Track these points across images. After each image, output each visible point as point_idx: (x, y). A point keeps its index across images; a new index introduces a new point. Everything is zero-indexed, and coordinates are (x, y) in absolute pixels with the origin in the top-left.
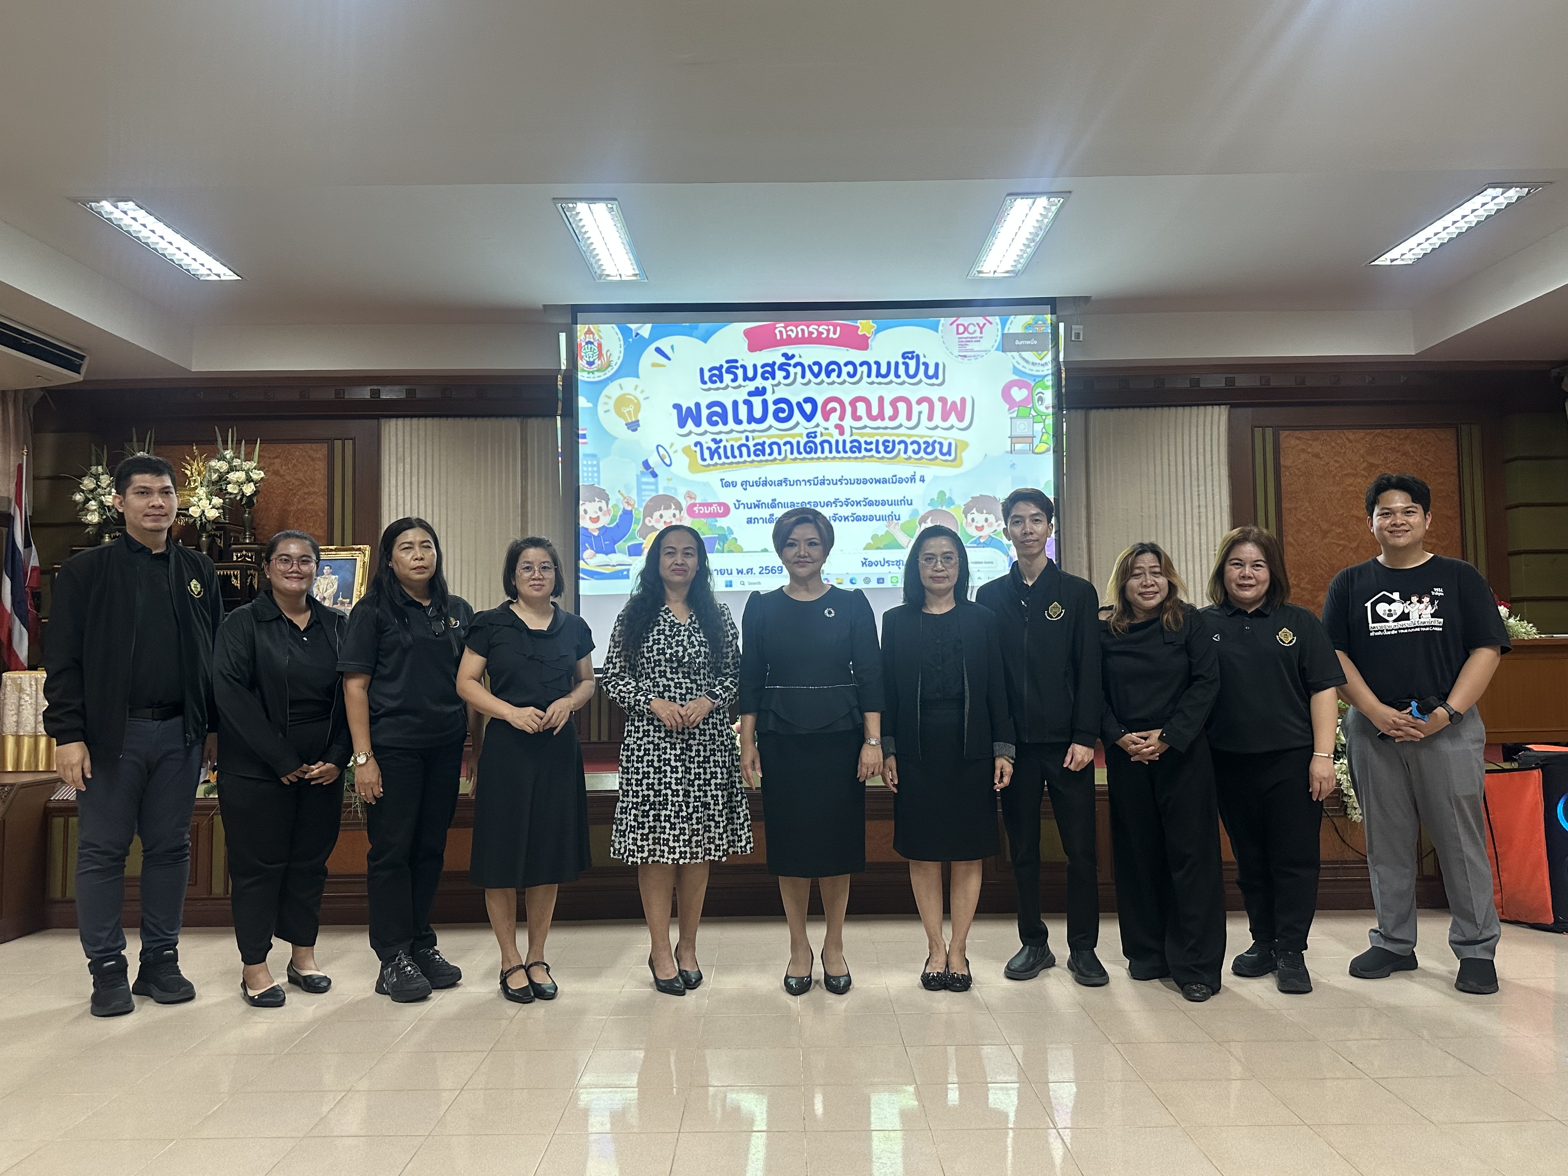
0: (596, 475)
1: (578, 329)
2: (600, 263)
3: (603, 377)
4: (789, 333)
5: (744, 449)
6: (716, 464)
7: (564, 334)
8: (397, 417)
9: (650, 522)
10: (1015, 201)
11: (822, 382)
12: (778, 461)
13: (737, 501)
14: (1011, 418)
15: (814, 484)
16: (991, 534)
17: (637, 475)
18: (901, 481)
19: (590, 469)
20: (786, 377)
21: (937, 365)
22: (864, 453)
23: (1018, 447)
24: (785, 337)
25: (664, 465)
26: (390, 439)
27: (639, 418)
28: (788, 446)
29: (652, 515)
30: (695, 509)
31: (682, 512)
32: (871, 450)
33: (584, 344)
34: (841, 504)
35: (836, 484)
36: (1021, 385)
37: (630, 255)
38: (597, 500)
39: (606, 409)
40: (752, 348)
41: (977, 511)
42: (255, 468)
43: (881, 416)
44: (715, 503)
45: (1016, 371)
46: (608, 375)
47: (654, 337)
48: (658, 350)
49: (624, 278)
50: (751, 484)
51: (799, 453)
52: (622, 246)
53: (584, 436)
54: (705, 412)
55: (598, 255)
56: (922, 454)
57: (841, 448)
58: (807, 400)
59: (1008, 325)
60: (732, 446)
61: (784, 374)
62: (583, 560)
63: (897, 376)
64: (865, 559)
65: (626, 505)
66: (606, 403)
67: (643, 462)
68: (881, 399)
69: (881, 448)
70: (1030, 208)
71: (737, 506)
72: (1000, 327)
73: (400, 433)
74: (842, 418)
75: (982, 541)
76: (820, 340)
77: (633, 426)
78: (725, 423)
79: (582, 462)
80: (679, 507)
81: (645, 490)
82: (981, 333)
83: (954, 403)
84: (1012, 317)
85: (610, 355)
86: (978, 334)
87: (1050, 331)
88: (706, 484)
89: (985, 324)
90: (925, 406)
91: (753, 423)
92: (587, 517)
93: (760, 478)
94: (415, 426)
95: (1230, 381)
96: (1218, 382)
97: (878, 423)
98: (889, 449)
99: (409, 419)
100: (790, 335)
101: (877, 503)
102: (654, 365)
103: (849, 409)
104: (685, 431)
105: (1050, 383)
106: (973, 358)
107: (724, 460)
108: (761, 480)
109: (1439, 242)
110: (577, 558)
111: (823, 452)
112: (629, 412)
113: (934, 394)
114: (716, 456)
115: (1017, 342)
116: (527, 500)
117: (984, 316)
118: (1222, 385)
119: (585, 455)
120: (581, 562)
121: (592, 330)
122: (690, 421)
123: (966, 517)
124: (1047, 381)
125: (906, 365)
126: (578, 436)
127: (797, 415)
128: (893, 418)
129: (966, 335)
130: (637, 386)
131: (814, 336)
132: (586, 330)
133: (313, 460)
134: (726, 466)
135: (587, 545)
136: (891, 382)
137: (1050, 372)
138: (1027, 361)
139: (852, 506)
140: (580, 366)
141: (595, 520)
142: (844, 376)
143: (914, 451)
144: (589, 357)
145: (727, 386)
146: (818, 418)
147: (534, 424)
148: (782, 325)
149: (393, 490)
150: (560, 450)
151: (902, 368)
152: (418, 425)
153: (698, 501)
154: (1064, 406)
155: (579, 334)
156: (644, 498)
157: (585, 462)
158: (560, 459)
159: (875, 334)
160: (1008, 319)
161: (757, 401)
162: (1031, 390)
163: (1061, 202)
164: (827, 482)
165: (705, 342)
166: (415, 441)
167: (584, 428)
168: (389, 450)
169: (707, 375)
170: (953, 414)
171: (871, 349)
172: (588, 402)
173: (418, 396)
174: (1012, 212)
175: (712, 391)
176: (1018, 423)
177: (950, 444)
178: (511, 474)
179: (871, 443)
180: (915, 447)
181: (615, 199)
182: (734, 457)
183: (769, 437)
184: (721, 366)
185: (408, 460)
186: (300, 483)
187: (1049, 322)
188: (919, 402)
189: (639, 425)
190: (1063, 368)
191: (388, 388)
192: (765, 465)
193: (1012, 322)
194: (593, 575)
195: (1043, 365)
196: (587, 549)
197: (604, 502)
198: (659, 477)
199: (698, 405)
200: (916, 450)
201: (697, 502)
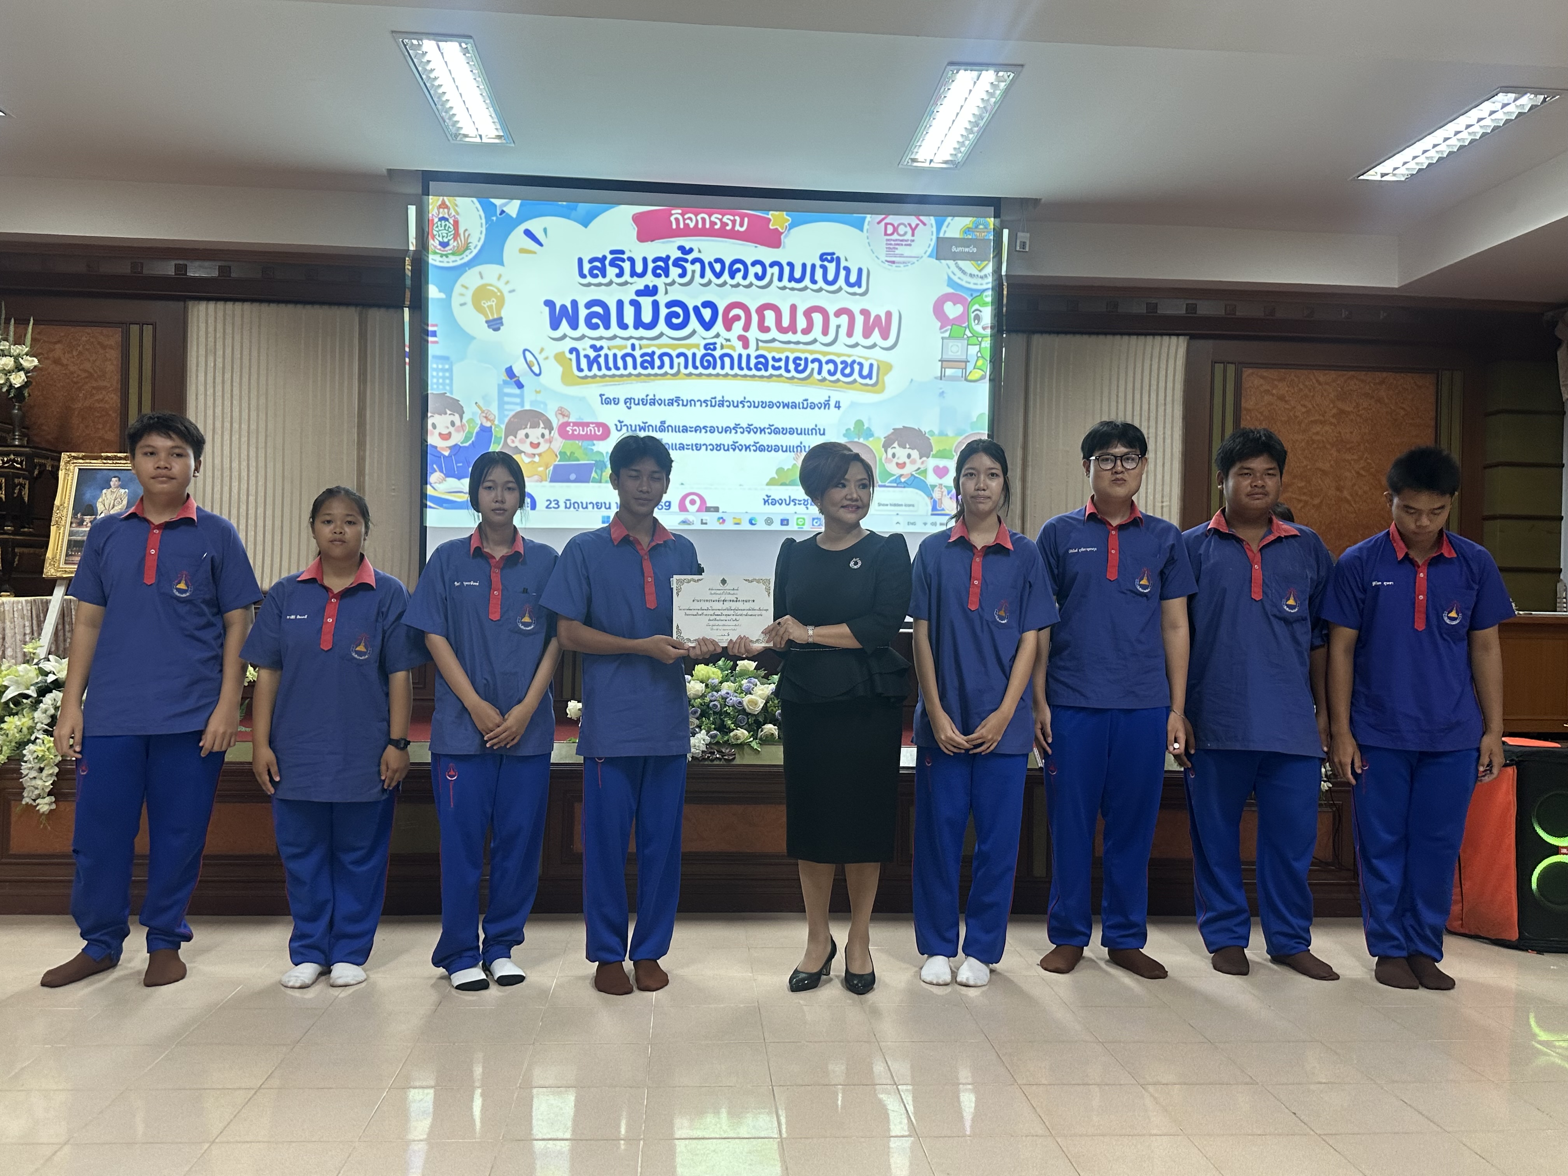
0: (448, 381)
1: (430, 201)
2: (455, 119)
3: (459, 262)
4: (688, 221)
5: (629, 360)
6: (595, 376)
7: (414, 207)
8: (208, 299)
9: (513, 442)
10: (957, 72)
11: (725, 283)
12: (669, 376)
13: (619, 421)
14: (943, 338)
15: (711, 406)
16: (914, 473)
17: (499, 385)
18: (813, 406)
19: (441, 374)
20: (682, 275)
21: (860, 271)
22: (771, 371)
23: (949, 372)
24: (682, 226)
25: (532, 374)
26: (198, 326)
27: (503, 314)
28: (682, 359)
29: (517, 433)
30: (568, 429)
31: (553, 432)
32: (779, 368)
33: (436, 220)
34: (742, 430)
35: (737, 406)
36: (955, 299)
37: (491, 109)
38: (449, 412)
39: (462, 302)
40: (643, 237)
41: (899, 445)
42: (27, 354)
43: (792, 328)
44: (592, 423)
45: (951, 283)
46: (466, 259)
47: (523, 217)
48: (528, 233)
49: (485, 140)
50: (636, 402)
51: (696, 368)
52: (481, 99)
53: (434, 334)
54: (583, 313)
55: (451, 108)
56: (839, 375)
57: (744, 364)
58: (707, 304)
59: (944, 228)
60: (615, 356)
61: (680, 271)
62: (431, 484)
63: (814, 281)
64: (767, 496)
65: (484, 420)
66: (462, 295)
67: (506, 369)
68: (793, 309)
69: (791, 366)
70: (975, 83)
71: (619, 428)
72: (934, 229)
73: (211, 321)
74: (746, 328)
75: (903, 480)
76: (724, 233)
77: (495, 324)
78: (607, 327)
79: (432, 365)
80: (549, 426)
81: (508, 403)
82: (913, 235)
83: (878, 317)
84: (949, 219)
85: (469, 235)
86: (909, 236)
87: (992, 237)
88: (583, 399)
89: (917, 225)
90: (844, 319)
91: (641, 328)
92: (436, 432)
93: (647, 396)
94: (229, 312)
95: (1191, 308)
96: (1176, 308)
97: (789, 336)
98: (800, 368)
99: (222, 303)
100: (688, 224)
101: (784, 431)
102: (523, 251)
103: (755, 318)
104: (558, 334)
105: (989, 299)
106: (902, 265)
107: (604, 371)
108: (649, 398)
109: (1437, 156)
110: (424, 481)
111: (723, 368)
112: (490, 307)
113: (855, 304)
114: (595, 366)
115: (954, 249)
116: (366, 410)
117: (917, 215)
118: (1183, 312)
119: (434, 357)
120: (429, 486)
121: (447, 203)
122: (564, 322)
123: (886, 452)
124: (986, 296)
125: (825, 269)
126: (427, 333)
127: (694, 323)
128: (806, 331)
129: (895, 236)
130: (500, 277)
131: (717, 227)
132: (440, 202)
133: (104, 347)
134: (607, 378)
135: (435, 466)
136: (806, 288)
137: (990, 286)
138: (964, 272)
139: (755, 433)
140: (431, 248)
141: (446, 437)
142: (751, 278)
143: (829, 372)
144: (443, 237)
145: (611, 283)
146: (719, 326)
147: (376, 316)
148: (680, 211)
149: (201, 389)
150: (407, 349)
151: (819, 273)
152: (233, 311)
153: (572, 419)
154: (1005, 328)
155: (430, 207)
156: (506, 413)
157: (435, 366)
158: (407, 360)
159: (790, 229)
160: (944, 221)
161: (646, 303)
162: (967, 305)
163: (1011, 77)
164: (726, 404)
165: (586, 226)
166: (229, 330)
167: (434, 323)
168: (198, 339)
169: (586, 267)
170: (876, 331)
171: (784, 247)
172: (440, 291)
173: (233, 275)
174: (953, 86)
175: (592, 287)
176: (950, 344)
177: (871, 366)
178: (346, 376)
179: (780, 360)
180: (831, 367)
181: (470, 37)
182: (617, 368)
183: (659, 346)
184: (605, 257)
185: (220, 353)
186: (86, 375)
187: (992, 227)
188: (838, 314)
189: (502, 324)
190: (1005, 284)
191: (197, 263)
192: (653, 380)
193: (949, 224)
194: (442, 503)
195: (982, 277)
196: (435, 471)
197: (457, 416)
198: (525, 388)
199: (574, 303)
200: (832, 370)
201: (570, 420)
